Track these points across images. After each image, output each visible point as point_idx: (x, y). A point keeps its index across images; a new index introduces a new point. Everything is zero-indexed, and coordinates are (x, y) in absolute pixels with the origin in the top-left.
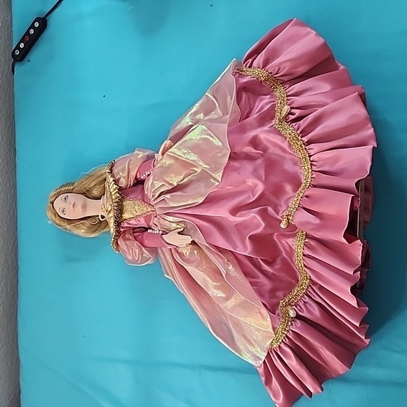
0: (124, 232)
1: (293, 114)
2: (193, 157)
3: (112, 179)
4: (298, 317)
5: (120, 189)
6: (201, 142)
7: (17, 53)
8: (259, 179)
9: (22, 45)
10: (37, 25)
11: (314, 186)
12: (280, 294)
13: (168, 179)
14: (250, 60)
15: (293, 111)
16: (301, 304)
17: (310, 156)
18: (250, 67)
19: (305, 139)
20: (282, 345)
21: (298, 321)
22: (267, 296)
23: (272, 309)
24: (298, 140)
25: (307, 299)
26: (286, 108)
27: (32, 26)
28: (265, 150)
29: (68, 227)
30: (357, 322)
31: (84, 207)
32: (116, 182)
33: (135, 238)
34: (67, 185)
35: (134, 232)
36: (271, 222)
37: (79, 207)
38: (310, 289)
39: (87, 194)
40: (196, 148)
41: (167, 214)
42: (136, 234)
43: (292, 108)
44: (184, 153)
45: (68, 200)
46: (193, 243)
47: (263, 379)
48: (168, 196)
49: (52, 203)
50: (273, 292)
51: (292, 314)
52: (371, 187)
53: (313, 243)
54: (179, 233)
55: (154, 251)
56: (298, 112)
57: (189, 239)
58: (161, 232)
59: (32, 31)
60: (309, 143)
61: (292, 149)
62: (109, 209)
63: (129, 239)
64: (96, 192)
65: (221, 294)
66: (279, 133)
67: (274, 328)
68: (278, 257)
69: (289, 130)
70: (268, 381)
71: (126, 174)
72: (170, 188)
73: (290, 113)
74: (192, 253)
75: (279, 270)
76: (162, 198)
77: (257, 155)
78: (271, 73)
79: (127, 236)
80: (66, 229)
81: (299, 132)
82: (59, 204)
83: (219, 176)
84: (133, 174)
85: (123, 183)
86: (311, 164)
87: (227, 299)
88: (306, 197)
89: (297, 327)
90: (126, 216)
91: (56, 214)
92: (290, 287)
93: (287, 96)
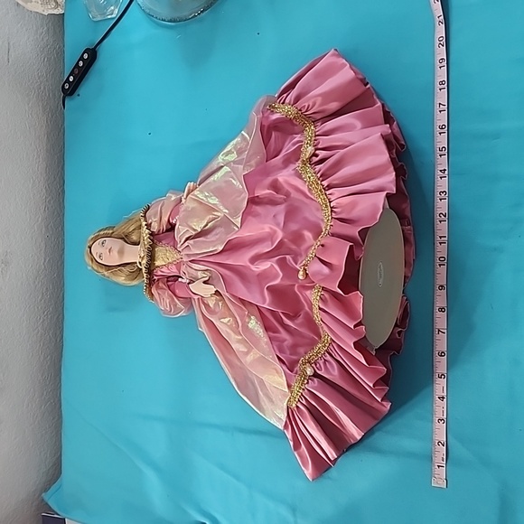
0: (158, 280)
1: (317, 156)
2: (214, 201)
3: (144, 223)
4: (316, 375)
5: (152, 234)
6: (224, 185)
7: (67, 87)
8: (278, 225)
9: (71, 79)
10: (86, 56)
11: (333, 235)
12: (301, 350)
13: (191, 224)
14: (285, 95)
15: (317, 152)
16: (321, 362)
17: (330, 202)
18: (283, 103)
19: (325, 183)
20: (299, 405)
21: (315, 379)
22: (288, 352)
23: (291, 366)
24: (317, 184)
25: (328, 358)
26: (310, 149)
27: (81, 58)
28: (288, 195)
29: (106, 273)
30: (371, 382)
31: (121, 252)
32: (149, 226)
33: (169, 287)
34: (105, 229)
35: (168, 281)
36: (289, 272)
37: (115, 253)
38: (331, 347)
39: (126, 238)
40: (218, 192)
41: (191, 261)
42: (170, 283)
43: (316, 149)
44: (206, 197)
45: (105, 244)
46: (217, 293)
47: (292, 443)
48: (191, 242)
49: (90, 248)
50: (294, 347)
51: (309, 371)
52: (412, 238)
53: (327, 295)
54: (205, 282)
55: (188, 301)
56: (322, 154)
57: (212, 289)
58: (188, 281)
59: (81, 64)
60: (329, 187)
61: (312, 194)
62: (142, 255)
63: (162, 288)
64: (134, 238)
65: (243, 349)
66: (300, 176)
67: (289, 386)
68: (301, 310)
69: (310, 174)
70: (297, 446)
71: (157, 219)
72: (194, 233)
73: (315, 155)
74: (217, 304)
75: (300, 325)
76: (186, 244)
77: (280, 200)
78: (300, 110)
79: (161, 284)
80: (104, 275)
81: (319, 175)
82: (96, 249)
83: (238, 221)
84: (165, 219)
85: (155, 228)
86: (332, 211)
87: (247, 353)
88: (322, 246)
89: (313, 386)
90: (157, 263)
91: (93, 259)
92: (313, 344)
93: (316, 136)
